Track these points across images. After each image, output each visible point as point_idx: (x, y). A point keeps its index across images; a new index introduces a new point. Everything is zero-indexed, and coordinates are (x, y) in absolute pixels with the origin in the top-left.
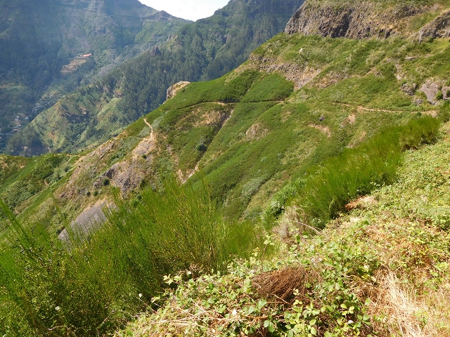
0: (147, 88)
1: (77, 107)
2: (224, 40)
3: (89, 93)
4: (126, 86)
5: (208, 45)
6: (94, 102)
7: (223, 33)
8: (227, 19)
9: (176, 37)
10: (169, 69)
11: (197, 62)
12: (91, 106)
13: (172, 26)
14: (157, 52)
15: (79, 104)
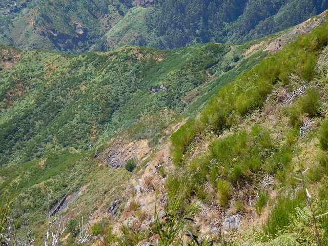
15: (72, 14)
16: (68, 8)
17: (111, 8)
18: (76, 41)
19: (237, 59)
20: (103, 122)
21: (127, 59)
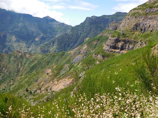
0: (64, 43)
1: (44, 48)
2: (83, 31)
3: (47, 45)
4: (58, 43)
5: (79, 32)
6: (48, 47)
7: (83, 29)
8: (84, 25)
9: (70, 30)
10: (69, 38)
11: (77, 36)
12: (48, 48)
13: (66, 27)
14: (66, 34)
15: (45, 48)
16: (45, 47)
17: (51, 46)
18: (46, 51)
19: (67, 54)
20: (47, 65)
21: (51, 55)
